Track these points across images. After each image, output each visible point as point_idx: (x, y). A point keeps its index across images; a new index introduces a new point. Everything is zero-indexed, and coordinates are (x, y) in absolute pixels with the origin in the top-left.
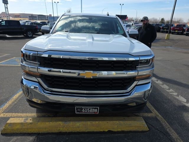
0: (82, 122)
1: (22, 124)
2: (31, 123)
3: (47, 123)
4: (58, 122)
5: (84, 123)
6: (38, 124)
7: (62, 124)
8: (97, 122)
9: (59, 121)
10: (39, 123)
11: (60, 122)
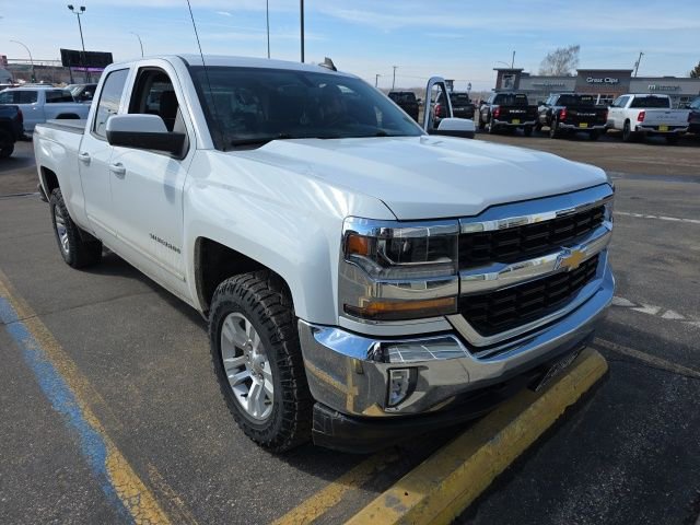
0: (521, 417)
1: (404, 522)
2: (425, 502)
3: (461, 471)
4: (479, 452)
5: (524, 417)
6: (444, 488)
7: (490, 452)
8: (543, 399)
9: (480, 447)
10: (443, 485)
11: (483, 449)
